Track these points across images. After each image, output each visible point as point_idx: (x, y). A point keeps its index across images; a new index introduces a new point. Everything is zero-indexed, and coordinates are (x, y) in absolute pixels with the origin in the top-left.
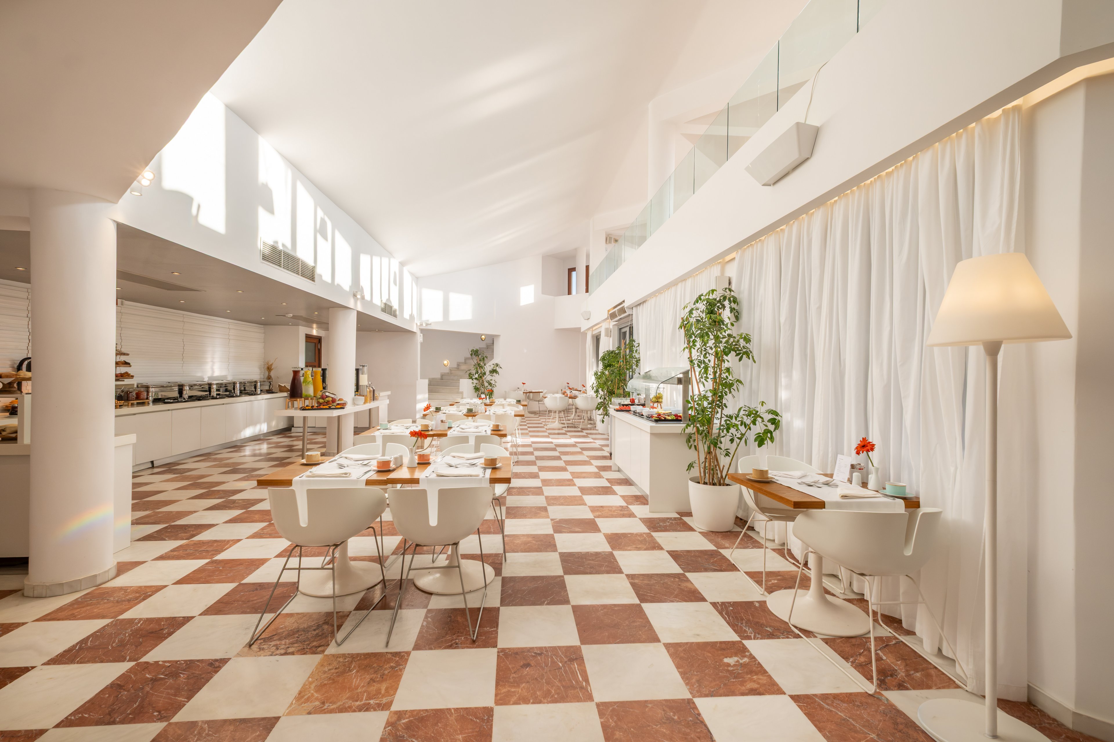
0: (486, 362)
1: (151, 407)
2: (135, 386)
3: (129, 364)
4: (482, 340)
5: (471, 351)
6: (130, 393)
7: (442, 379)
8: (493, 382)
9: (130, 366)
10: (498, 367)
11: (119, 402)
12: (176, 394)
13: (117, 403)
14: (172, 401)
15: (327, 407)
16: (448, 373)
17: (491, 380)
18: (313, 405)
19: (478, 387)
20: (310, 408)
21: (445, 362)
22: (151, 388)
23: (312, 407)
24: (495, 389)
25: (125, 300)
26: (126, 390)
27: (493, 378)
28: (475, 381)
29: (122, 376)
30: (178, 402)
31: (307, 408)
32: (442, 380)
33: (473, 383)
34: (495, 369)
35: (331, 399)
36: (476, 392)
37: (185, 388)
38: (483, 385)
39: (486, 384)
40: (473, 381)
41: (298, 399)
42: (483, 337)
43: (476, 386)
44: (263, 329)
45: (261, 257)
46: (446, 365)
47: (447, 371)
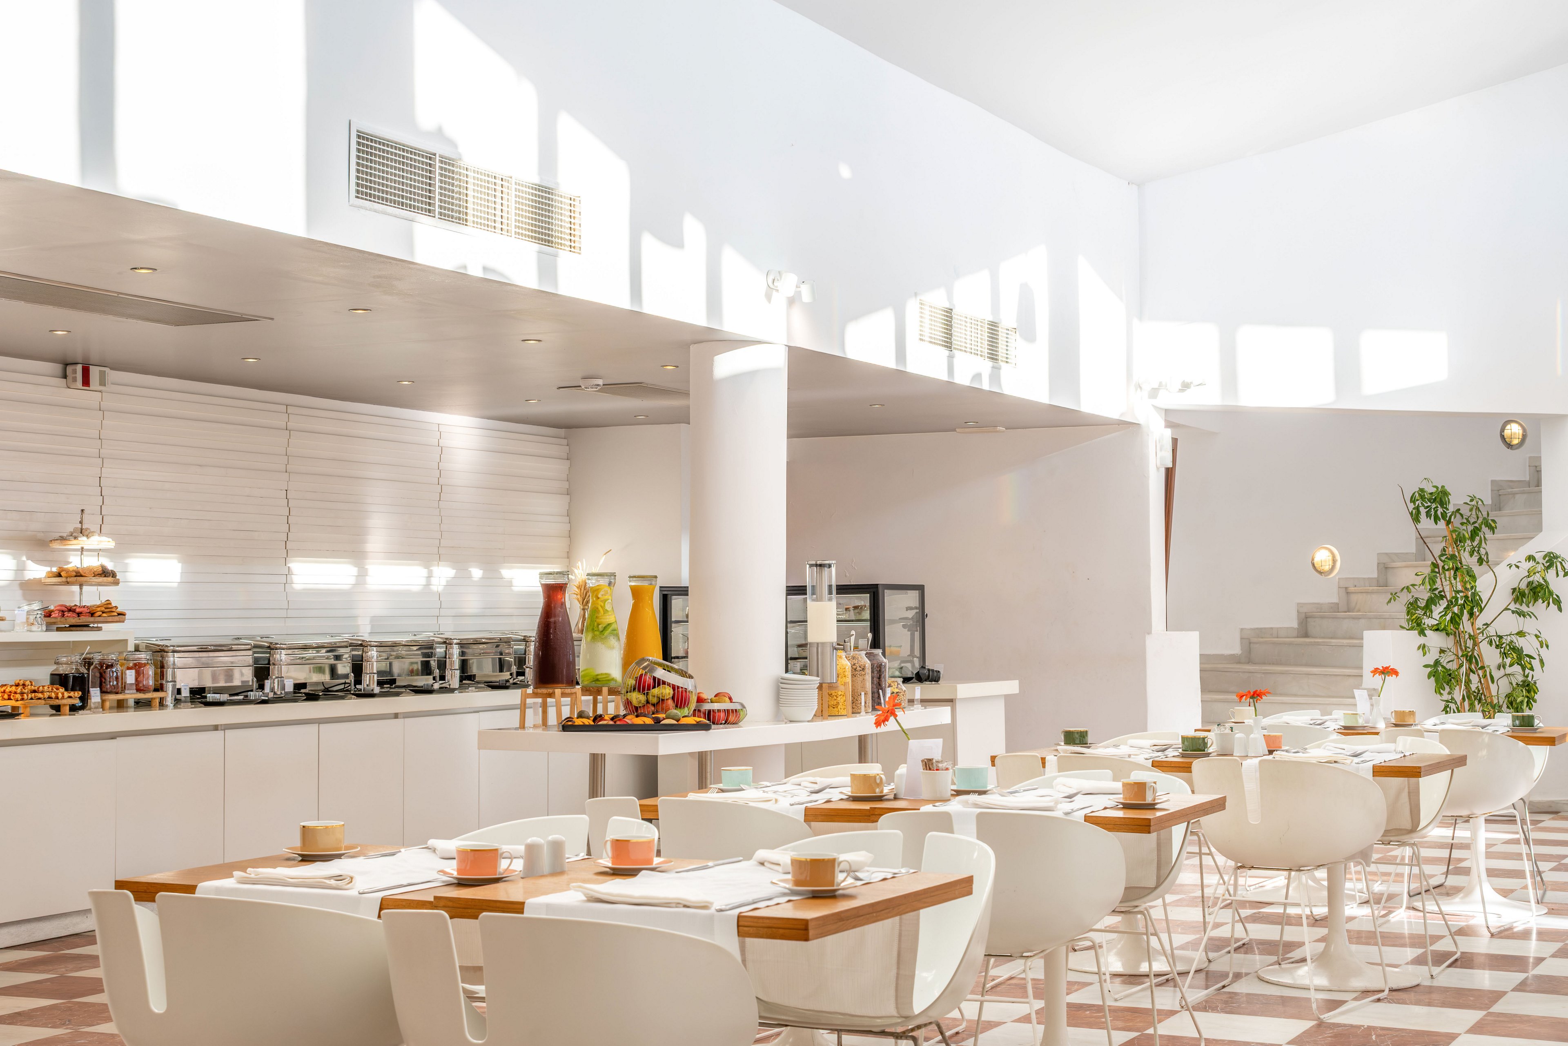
0: (1490, 548)
1: (171, 717)
2: (131, 648)
3: (113, 574)
4: (1509, 446)
5: (1413, 500)
6: (108, 667)
7: (1304, 631)
8: (1528, 645)
9: (117, 583)
10: (1552, 571)
11: (66, 694)
12: (245, 675)
13: (63, 697)
14: (224, 697)
15: (648, 721)
16: (1335, 608)
17: (1521, 634)
18: (600, 711)
19: (1453, 666)
20: (587, 722)
21: (1322, 557)
22: (170, 654)
23: (597, 718)
24: (1538, 675)
25: (112, 369)
26: (97, 658)
27: (1528, 625)
28: (1435, 640)
29: (92, 614)
30: (246, 701)
31: (578, 722)
32: (1306, 635)
33: (1423, 647)
34: (1537, 578)
35: (668, 692)
36: (1439, 689)
37: (277, 657)
38: (1472, 659)
39: (1490, 656)
40: (1422, 640)
41: (558, 691)
42: (1514, 430)
43: (1437, 663)
44: (565, 442)
45: (353, 187)
46: (1327, 568)
47: (1329, 595)
